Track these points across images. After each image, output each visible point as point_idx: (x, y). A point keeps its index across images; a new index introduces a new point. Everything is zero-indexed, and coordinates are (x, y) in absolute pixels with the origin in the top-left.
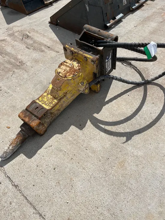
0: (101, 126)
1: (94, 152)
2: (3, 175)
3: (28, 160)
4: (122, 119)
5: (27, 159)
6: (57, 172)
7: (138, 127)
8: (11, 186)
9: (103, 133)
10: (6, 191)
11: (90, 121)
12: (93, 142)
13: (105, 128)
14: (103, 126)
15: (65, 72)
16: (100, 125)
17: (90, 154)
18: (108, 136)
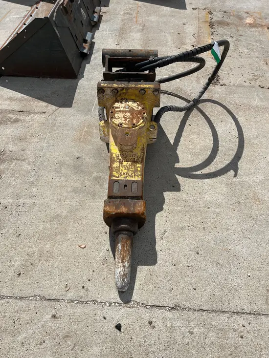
0: (196, 173)
1: (219, 206)
2: (143, 310)
3: (155, 267)
4: (209, 153)
5: (152, 267)
6: (205, 254)
7: (233, 154)
8: (169, 314)
9: (207, 180)
10: (169, 324)
11: (179, 175)
12: (206, 196)
13: (203, 173)
14: (199, 172)
15: (128, 120)
16: (194, 173)
17: (217, 210)
18: (214, 180)
